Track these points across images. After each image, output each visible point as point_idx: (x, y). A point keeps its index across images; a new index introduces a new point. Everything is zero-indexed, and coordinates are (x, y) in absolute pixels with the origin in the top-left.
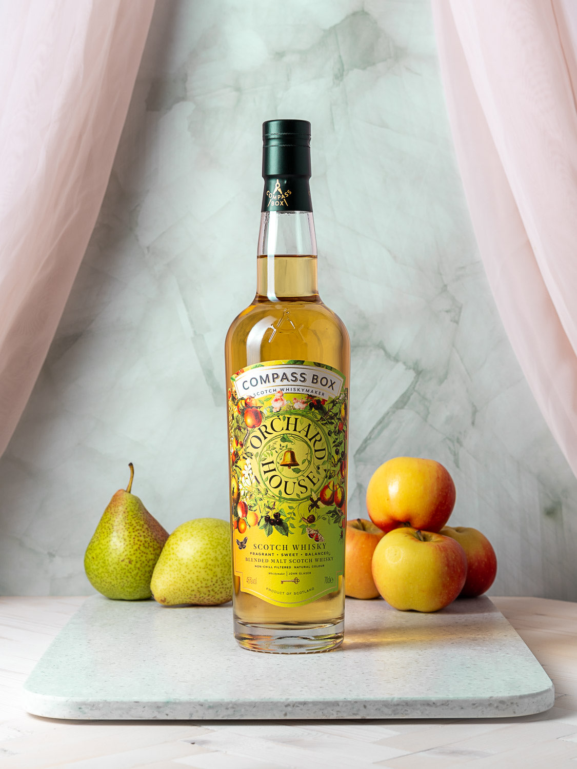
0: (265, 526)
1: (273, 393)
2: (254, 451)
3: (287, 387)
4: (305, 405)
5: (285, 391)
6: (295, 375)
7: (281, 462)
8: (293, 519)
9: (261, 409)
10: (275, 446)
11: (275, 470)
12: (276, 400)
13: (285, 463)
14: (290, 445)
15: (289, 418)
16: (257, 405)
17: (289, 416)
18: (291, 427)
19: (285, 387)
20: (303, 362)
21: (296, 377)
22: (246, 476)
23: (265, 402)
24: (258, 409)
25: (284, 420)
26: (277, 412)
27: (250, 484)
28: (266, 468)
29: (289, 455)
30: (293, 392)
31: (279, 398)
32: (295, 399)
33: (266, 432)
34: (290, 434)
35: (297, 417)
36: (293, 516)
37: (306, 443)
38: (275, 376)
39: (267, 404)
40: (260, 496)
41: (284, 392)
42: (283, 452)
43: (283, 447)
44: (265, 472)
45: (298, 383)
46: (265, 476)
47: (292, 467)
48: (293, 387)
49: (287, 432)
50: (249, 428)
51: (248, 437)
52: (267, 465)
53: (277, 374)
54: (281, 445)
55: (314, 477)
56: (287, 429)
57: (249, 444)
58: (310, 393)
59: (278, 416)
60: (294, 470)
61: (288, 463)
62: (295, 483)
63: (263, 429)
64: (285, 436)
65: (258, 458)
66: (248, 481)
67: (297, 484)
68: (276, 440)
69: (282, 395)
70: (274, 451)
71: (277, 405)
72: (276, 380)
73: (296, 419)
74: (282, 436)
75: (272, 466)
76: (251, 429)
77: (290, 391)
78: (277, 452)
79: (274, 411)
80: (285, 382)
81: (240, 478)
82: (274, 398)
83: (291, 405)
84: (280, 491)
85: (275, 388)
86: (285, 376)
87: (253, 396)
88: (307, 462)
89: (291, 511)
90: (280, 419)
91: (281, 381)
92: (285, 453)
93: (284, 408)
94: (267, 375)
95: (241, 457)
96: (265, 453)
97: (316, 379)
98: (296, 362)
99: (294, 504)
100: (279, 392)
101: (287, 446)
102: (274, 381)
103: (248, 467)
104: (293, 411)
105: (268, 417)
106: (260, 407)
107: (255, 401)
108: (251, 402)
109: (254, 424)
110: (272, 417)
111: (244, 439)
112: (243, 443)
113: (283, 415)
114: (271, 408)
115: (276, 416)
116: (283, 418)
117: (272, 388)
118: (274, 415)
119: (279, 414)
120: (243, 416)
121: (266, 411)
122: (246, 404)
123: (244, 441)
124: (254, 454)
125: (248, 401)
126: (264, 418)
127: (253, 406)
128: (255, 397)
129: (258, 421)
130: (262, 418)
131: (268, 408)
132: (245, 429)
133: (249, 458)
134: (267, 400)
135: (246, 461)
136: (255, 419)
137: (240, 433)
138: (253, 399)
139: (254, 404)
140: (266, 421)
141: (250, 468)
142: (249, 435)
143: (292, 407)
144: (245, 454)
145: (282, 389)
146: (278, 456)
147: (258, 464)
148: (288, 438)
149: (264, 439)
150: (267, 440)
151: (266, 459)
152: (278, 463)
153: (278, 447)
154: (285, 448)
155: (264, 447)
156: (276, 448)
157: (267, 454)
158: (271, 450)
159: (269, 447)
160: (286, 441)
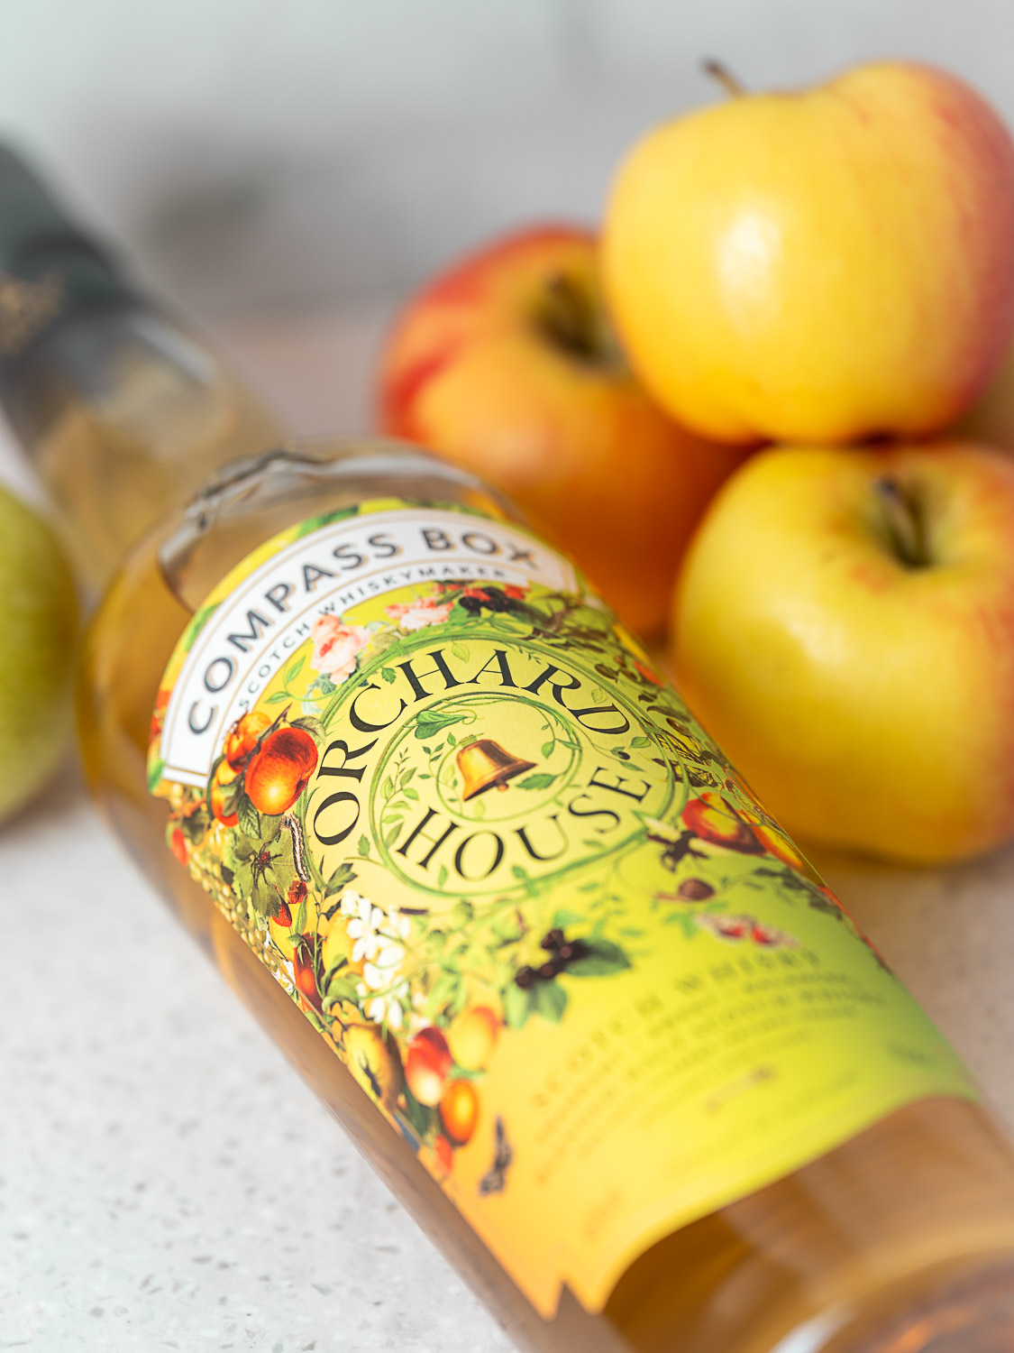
0: (533, 1006)
1: (299, 640)
2: (348, 848)
3: (342, 593)
4: (443, 611)
5: (340, 608)
6: (348, 552)
7: (460, 791)
8: (619, 913)
9: (290, 718)
12: (326, 648)
13: (478, 786)
14: (460, 731)
16: (268, 722)
19: (335, 597)
21: (356, 556)
22: (374, 946)
23: (291, 688)
24: (282, 726)
25: (392, 679)
26: (351, 675)
28: (420, 847)
30: (370, 595)
31: (332, 636)
32: (393, 607)
33: (350, 756)
36: (611, 905)
38: (281, 592)
39: (300, 687)
40: (455, 941)
41: (338, 613)
42: (452, 760)
43: (440, 747)
44: (424, 864)
45: (376, 564)
46: (429, 877)
48: (363, 584)
50: (287, 812)
51: (303, 839)
53: (282, 586)
54: (427, 750)
58: (440, 578)
59: (364, 683)
63: (336, 759)
64: (426, 717)
65: (374, 853)
66: (393, 954)
68: (401, 749)
69: (340, 624)
70: (415, 783)
71: (339, 659)
72: (291, 601)
74: (414, 722)
75: (435, 828)
76: (295, 804)
77: (360, 600)
79: (338, 680)
80: (324, 585)
81: (361, 990)
82: (315, 649)
83: (392, 627)
85: (297, 625)
86: (312, 575)
87: (241, 712)
89: (597, 895)
90: (373, 686)
91: (308, 589)
92: (459, 760)
93: (370, 651)
94: (251, 615)
96: (389, 812)
97: (440, 539)
98: (327, 520)
100: (321, 624)
101: (451, 739)
102: (281, 609)
103: (359, 918)
104: (404, 641)
105: (329, 714)
106: (284, 715)
107: (255, 718)
108: (247, 737)
109: (295, 779)
110: (339, 703)
111: (296, 863)
112: (298, 879)
113: (378, 668)
114: (321, 684)
115: (355, 688)
116: (384, 677)
117: (291, 632)
118: (345, 692)
119: (361, 675)
120: (249, 811)
121: (311, 703)
122: (235, 764)
123: (298, 872)
124: (353, 858)
125: (236, 744)
126: (318, 727)
127: (257, 740)
128: (250, 708)
129: (302, 757)
130: (311, 734)
131: (311, 691)
132: (277, 834)
133: (347, 886)
134: (293, 676)
135: (342, 911)
136: (291, 764)
137: (273, 867)
138: (248, 719)
139: (257, 732)
140: (328, 731)
141: (370, 907)
142: (300, 829)
143: (397, 634)
144: (327, 896)
145: (326, 608)
146: (437, 786)
147: (386, 865)
148: (439, 716)
149: (356, 780)
150: (367, 776)
151: (400, 827)
152: (452, 800)
153: (419, 760)
154: (447, 747)
155: (372, 798)
156: (414, 770)
157: (395, 809)
158: (401, 789)
159: (388, 785)
160: (439, 729)
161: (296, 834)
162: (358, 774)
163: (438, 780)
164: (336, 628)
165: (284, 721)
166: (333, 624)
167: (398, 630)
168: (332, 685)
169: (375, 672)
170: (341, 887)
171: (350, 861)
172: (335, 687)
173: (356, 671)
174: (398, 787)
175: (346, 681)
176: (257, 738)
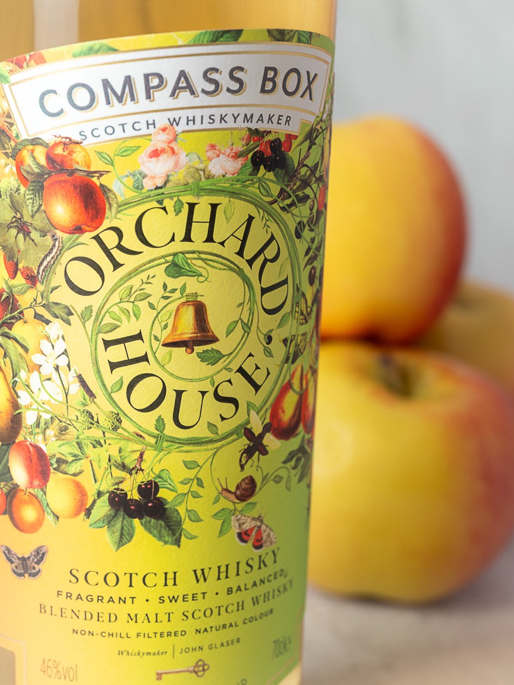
0: (109, 521)
1: (144, 131)
2: (78, 303)
3: (190, 113)
4: (238, 163)
5: (183, 126)
6: (214, 76)
7: (165, 335)
8: (196, 496)
9: (104, 180)
10: (148, 289)
11: (145, 358)
12: (156, 154)
13: (176, 339)
14: (192, 285)
15: (192, 206)
16: (89, 167)
17: (192, 200)
18: (199, 231)
19: (184, 114)
20: (239, 33)
21: (216, 83)
22: (48, 370)
23: (118, 160)
24: (95, 180)
25: (178, 212)
26: (157, 188)
27: (61, 397)
28: (117, 353)
29: (188, 316)
30: (206, 125)
31: (165, 146)
32: (213, 147)
33: (120, 247)
34: (194, 252)
35: (215, 200)
36: (195, 487)
37: (240, 272)
38: (155, 82)
39: (123, 166)
40: (96, 433)
41: (179, 129)
42: (173, 307)
43: (173, 291)
44: (113, 366)
45: (224, 97)
46: (111, 378)
47: (198, 349)
48: (207, 112)
49: (187, 246)
50: (59, 234)
51: (56, 259)
52: (121, 345)
53: (160, 76)
54: (165, 287)
55: (257, 368)
56: (187, 238)
57: (58, 279)
58: (253, 125)
59: (160, 202)
60: (202, 357)
61: (186, 337)
62: (203, 393)
63: (111, 240)
64: (180, 260)
65: (89, 324)
66: (54, 389)
67: (210, 396)
68: (151, 272)
69: (175, 139)
70: (143, 305)
71: (158, 169)
72: (157, 94)
73: (214, 207)
74: (170, 258)
75: (135, 349)
76: (65, 236)
77: (198, 126)
78: (152, 306)
79: (148, 184)
80: (185, 98)
81: (23, 374)
82: (149, 147)
83: (201, 166)
84: (160, 421)
85: (150, 117)
86: (184, 83)
87: (78, 138)
88: (239, 331)
89: (191, 474)
90: (164, 209)
91: (173, 94)
92: (178, 309)
93: (179, 176)
94: (128, 81)
95: (29, 314)
96: (116, 309)
97: (273, 80)
98: (218, 37)
99: (200, 455)
100: (164, 130)
101: (183, 289)
102: (148, 97)
103: (53, 346)
104: (204, 183)
105: (127, 204)
106: (101, 174)
107: (83, 153)
108: (70, 157)
109: (78, 221)
110: (139, 203)
111: (41, 263)
112: (36, 272)
113: (175, 196)
114: (136, 178)
115: (153, 200)
116: (174, 206)
117: (143, 118)
118: (147, 198)
119: (163, 194)
120: (37, 194)
121: (122, 184)
122: (49, 158)
123: (38, 270)
124: (76, 311)
125: (59, 150)
126: (115, 205)
127: (74, 168)
128: (85, 143)
129: (92, 214)
130: (107, 206)
131: (128, 176)
132: (44, 234)
133: (59, 320)
134: (124, 154)
135: (47, 327)
136: (83, 208)
137: (27, 241)
138: (77, 148)
139: (78, 163)
140: (119, 216)
141: (63, 351)
142: (59, 252)
143: (202, 173)
144: (44, 306)
145: (174, 120)
146: (155, 320)
147: (91, 340)
148: (187, 263)
149: (112, 267)
150: (121, 272)
151: (117, 327)
152: (156, 338)
153: (155, 291)
154: (177, 294)
155: (113, 291)
156: (149, 296)
157: (120, 311)
158: (133, 302)
159: (128, 291)
160: (181, 275)
161: (54, 251)
162: (116, 265)
163: (157, 316)
164: (170, 142)
165: (98, 178)
166: (171, 137)
167: (204, 171)
168: (142, 185)
169: (171, 198)
170: (57, 317)
171: (73, 311)
172: (143, 188)
173: (161, 188)
174: (132, 299)
175: (152, 190)
176: (76, 166)
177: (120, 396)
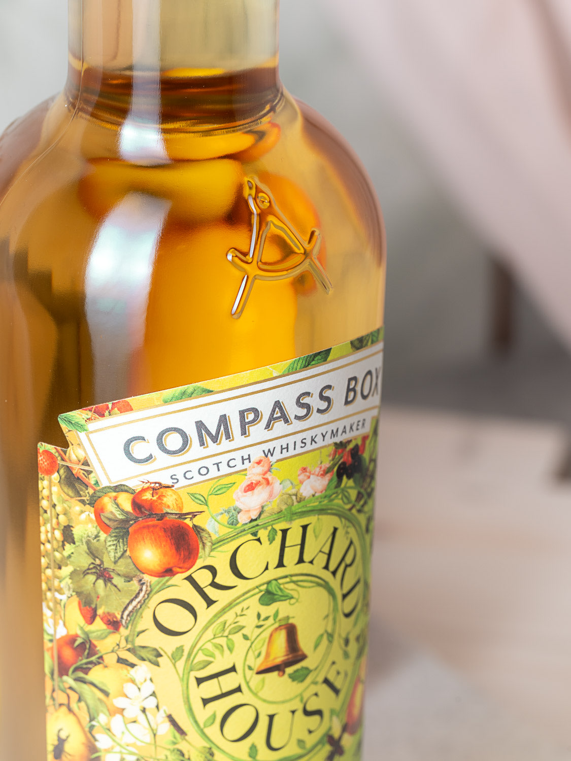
1: (240, 467)
2: (168, 644)
3: (284, 442)
4: (325, 480)
5: (277, 455)
6: (306, 400)
7: (258, 664)
9: (197, 521)
10: (242, 621)
11: (239, 689)
12: (251, 487)
13: (269, 664)
14: (284, 609)
15: (285, 532)
16: (181, 509)
17: (284, 525)
18: (291, 555)
19: (277, 444)
20: (328, 351)
21: (308, 407)
22: (133, 711)
23: (212, 500)
24: (187, 521)
25: (271, 540)
26: (252, 521)
27: (148, 738)
28: (211, 689)
29: (281, 639)
30: (299, 450)
31: (259, 478)
32: (304, 470)
33: (214, 585)
34: (286, 577)
35: (304, 521)
37: (326, 586)
38: (250, 417)
39: (218, 504)
41: (273, 459)
42: (266, 634)
44: (206, 702)
45: (316, 418)
46: (203, 713)
47: (289, 670)
48: (298, 438)
49: (281, 572)
50: (147, 578)
51: (143, 603)
52: (215, 680)
53: (255, 411)
54: (259, 616)
56: (281, 564)
57: (145, 621)
58: (338, 440)
59: (255, 534)
60: (293, 677)
61: (278, 661)
62: (293, 712)
63: (204, 578)
64: (273, 588)
65: (181, 664)
66: (141, 732)
67: (299, 713)
68: (245, 605)
69: (269, 470)
70: (237, 638)
71: (251, 503)
72: (252, 429)
73: (305, 528)
74: (264, 587)
75: (229, 682)
76: (154, 580)
77: (292, 452)
78: (246, 637)
79: (243, 519)
80: (280, 427)
82: (245, 482)
83: (294, 491)
84: (253, 747)
85: (245, 453)
86: (279, 412)
87: (169, 482)
88: (325, 641)
90: (259, 540)
91: (268, 426)
92: (271, 635)
93: (274, 505)
94: (223, 420)
95: (110, 659)
96: (209, 646)
97: (354, 390)
98: (309, 361)
100: (259, 463)
102: (244, 432)
103: (139, 689)
104: (297, 507)
105: (222, 541)
106: (194, 515)
107: (175, 497)
108: (159, 501)
109: (169, 564)
110: (233, 538)
111: (126, 608)
112: (119, 617)
113: (269, 526)
114: (231, 514)
115: (248, 533)
116: (268, 536)
117: (237, 455)
118: (241, 532)
119: (257, 525)
120: (121, 541)
121: (216, 523)
122: (137, 505)
123: (122, 615)
124: (165, 653)
125: (148, 496)
126: (209, 544)
127: (165, 511)
128: (176, 486)
129: (184, 555)
130: (201, 546)
131: (222, 514)
132: (129, 579)
133: (147, 663)
134: (218, 492)
135: (132, 671)
136: (174, 551)
137: (108, 587)
138: (169, 492)
139: (169, 507)
140: (212, 554)
141: (151, 693)
142: (146, 596)
143: (294, 498)
144: (129, 650)
145: (269, 451)
146: (249, 650)
147: (182, 680)
148: (281, 589)
149: (205, 605)
150: (215, 608)
151: (209, 663)
152: (250, 668)
153: (249, 621)
154: (271, 620)
155: (206, 628)
156: (243, 627)
157: (214, 647)
158: (227, 637)
159: (221, 627)
160: (274, 601)
161: (142, 595)
162: (210, 602)
163: (251, 646)
164: (266, 473)
165: (191, 519)
166: (266, 469)
167: (296, 495)
168: (237, 520)
169: (266, 528)
170: (144, 660)
171: (162, 653)
172: (237, 523)
173: (256, 520)
174: (226, 633)
175: (246, 524)
176: (166, 510)
177: (213, 731)
